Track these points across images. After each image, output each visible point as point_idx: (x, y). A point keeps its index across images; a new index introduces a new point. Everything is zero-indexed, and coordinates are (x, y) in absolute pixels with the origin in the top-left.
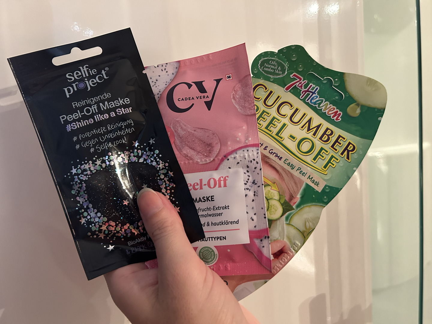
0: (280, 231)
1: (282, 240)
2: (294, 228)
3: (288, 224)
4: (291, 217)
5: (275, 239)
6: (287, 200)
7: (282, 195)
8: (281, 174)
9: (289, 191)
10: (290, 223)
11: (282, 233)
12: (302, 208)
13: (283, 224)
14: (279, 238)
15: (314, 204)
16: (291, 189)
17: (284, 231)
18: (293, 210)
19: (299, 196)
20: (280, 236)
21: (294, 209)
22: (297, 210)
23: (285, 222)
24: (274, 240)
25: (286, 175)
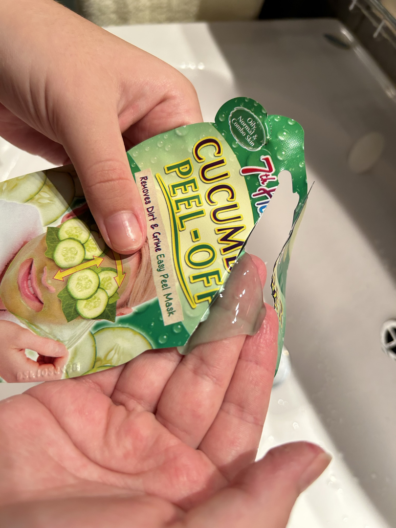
0: (76, 335)
1: (67, 347)
2: (93, 346)
3: (92, 334)
4: (103, 328)
5: (61, 340)
6: (118, 303)
7: (118, 294)
8: (141, 268)
9: (130, 294)
10: (94, 335)
11: (75, 339)
12: (124, 327)
13: (87, 330)
14: (67, 342)
15: (144, 334)
16: (134, 293)
17: (79, 338)
18: (112, 321)
19: (134, 309)
20: (69, 340)
21: (114, 322)
22: (117, 326)
23: (90, 329)
24: (59, 339)
25: (145, 272)
